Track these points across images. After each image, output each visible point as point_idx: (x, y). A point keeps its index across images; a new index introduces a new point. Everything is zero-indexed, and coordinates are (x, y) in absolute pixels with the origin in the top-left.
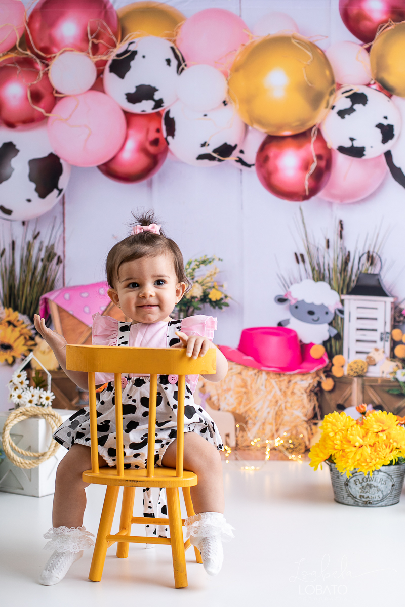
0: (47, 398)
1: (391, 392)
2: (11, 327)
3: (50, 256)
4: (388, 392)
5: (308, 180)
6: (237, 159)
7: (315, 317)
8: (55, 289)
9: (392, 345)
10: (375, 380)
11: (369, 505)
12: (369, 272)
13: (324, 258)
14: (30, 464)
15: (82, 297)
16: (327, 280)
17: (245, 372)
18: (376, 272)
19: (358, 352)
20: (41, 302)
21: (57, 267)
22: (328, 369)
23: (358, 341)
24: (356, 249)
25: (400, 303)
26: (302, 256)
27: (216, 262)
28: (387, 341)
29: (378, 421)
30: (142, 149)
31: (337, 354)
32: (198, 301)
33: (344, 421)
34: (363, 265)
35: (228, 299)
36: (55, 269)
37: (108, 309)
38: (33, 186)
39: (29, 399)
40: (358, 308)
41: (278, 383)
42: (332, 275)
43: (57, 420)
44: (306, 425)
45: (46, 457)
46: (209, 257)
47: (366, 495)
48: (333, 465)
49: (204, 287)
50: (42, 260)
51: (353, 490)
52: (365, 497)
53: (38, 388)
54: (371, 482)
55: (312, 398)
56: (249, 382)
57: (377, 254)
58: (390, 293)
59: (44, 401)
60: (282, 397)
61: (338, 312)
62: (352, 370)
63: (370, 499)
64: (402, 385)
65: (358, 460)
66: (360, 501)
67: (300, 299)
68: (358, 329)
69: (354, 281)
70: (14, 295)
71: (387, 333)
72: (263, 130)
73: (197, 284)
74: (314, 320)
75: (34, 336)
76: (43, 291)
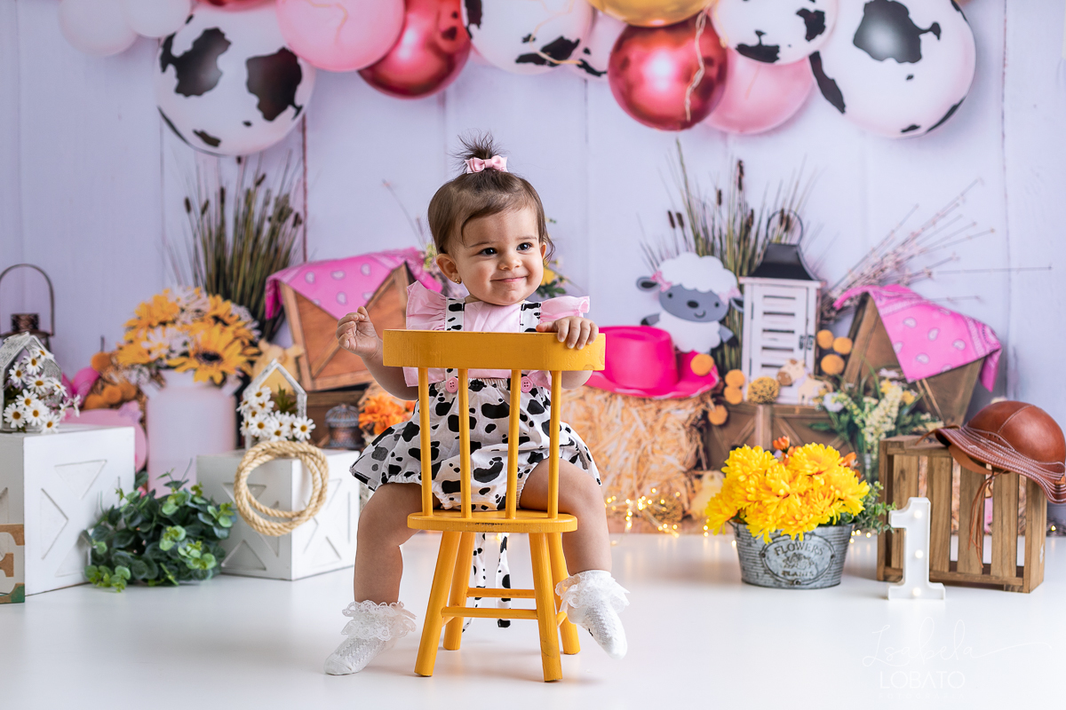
0: (303, 429)
1: (815, 427)
2: (220, 325)
3: (283, 212)
4: (810, 427)
5: (691, 98)
6: (580, 63)
7: (699, 311)
8: (291, 266)
9: (818, 355)
10: (791, 409)
11: (796, 586)
12: (783, 241)
13: (713, 219)
14: (279, 528)
15: (334, 278)
16: (718, 253)
17: (589, 397)
18: (794, 241)
19: (764, 366)
20: (268, 286)
21: (294, 230)
22: (719, 392)
23: (765, 348)
24: (764, 205)
25: (830, 291)
26: (679, 216)
28: (810, 349)
29: (811, 458)
30: (430, 45)
31: (732, 368)
33: (761, 458)
34: (774, 230)
35: (565, 282)
36: (290, 234)
37: (376, 297)
38: (254, 100)
39: (275, 430)
40: (765, 297)
41: (642, 413)
42: (726, 246)
43: (319, 462)
44: (684, 479)
45: (304, 518)
47: (792, 571)
48: (741, 527)
50: (270, 219)
51: (773, 563)
52: (791, 573)
53: (287, 413)
54: (800, 551)
55: (694, 436)
56: (596, 412)
57: (795, 214)
58: (815, 274)
59: (298, 433)
60: (647, 435)
61: (734, 304)
62: (755, 393)
63: (798, 577)
64: (832, 416)
65: (783, 517)
66: (783, 581)
67: (675, 283)
68: (765, 331)
70: (225, 275)
71: (810, 336)
72: (621, 18)
74: (696, 316)
75: (257, 339)
76: (271, 269)
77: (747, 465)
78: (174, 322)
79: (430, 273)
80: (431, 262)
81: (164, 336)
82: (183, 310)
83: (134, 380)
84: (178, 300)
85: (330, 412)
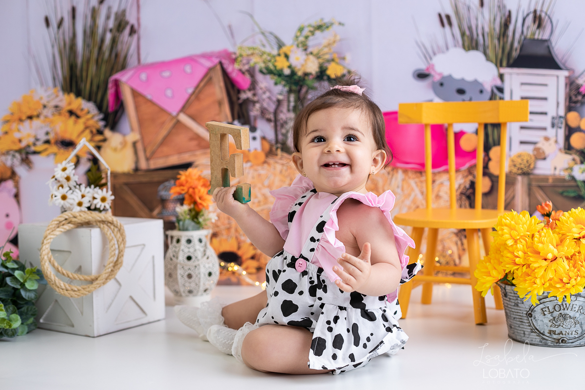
0: (103, 200)
1: (565, 194)
2: (73, 118)
3: (121, 24)
4: (562, 194)
7: (466, 97)
8: (128, 68)
9: (567, 133)
10: (545, 179)
11: (561, 344)
12: (536, 37)
13: (477, 19)
15: (163, 77)
16: (481, 48)
18: (546, 37)
19: (522, 143)
20: (110, 85)
21: (130, 38)
23: (522, 128)
24: (519, 7)
25: (577, 78)
26: (448, 17)
27: (336, 28)
28: (560, 128)
31: (494, 145)
32: (314, 78)
33: (528, 222)
34: (528, 28)
36: (127, 42)
37: (197, 91)
39: (77, 201)
40: (522, 84)
41: (419, 184)
42: (488, 41)
43: (116, 229)
44: (455, 239)
46: (326, 20)
47: (558, 330)
48: (508, 288)
49: (321, 61)
50: (111, 30)
51: (540, 323)
52: (556, 333)
53: (93, 186)
54: (566, 312)
55: (463, 203)
57: (546, 14)
58: (564, 65)
59: (99, 204)
60: (423, 201)
61: (495, 91)
62: (515, 166)
63: (564, 336)
64: (580, 184)
65: (550, 280)
66: (549, 339)
67: (446, 73)
69: (516, 50)
70: (76, 77)
71: (561, 117)
73: (311, 57)
75: (102, 129)
76: (112, 70)
77: (514, 229)
78: (38, 116)
79: (240, 70)
80: (241, 61)
81: (31, 127)
82: (45, 106)
83: (9, 163)
84: (41, 98)
85: (161, 187)
